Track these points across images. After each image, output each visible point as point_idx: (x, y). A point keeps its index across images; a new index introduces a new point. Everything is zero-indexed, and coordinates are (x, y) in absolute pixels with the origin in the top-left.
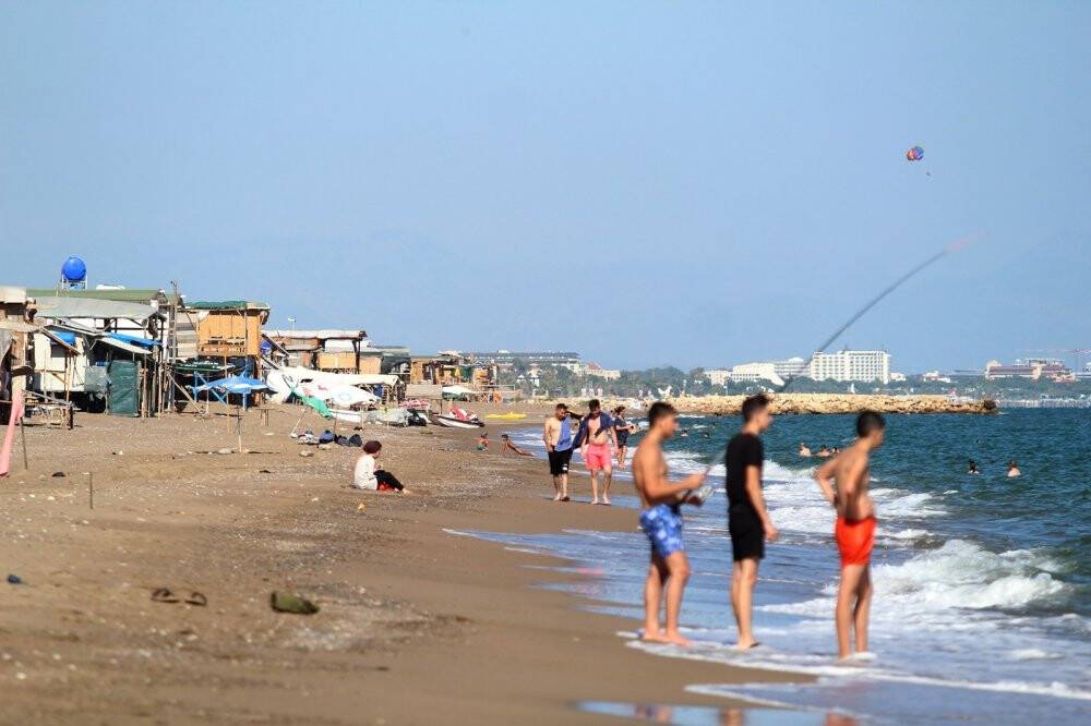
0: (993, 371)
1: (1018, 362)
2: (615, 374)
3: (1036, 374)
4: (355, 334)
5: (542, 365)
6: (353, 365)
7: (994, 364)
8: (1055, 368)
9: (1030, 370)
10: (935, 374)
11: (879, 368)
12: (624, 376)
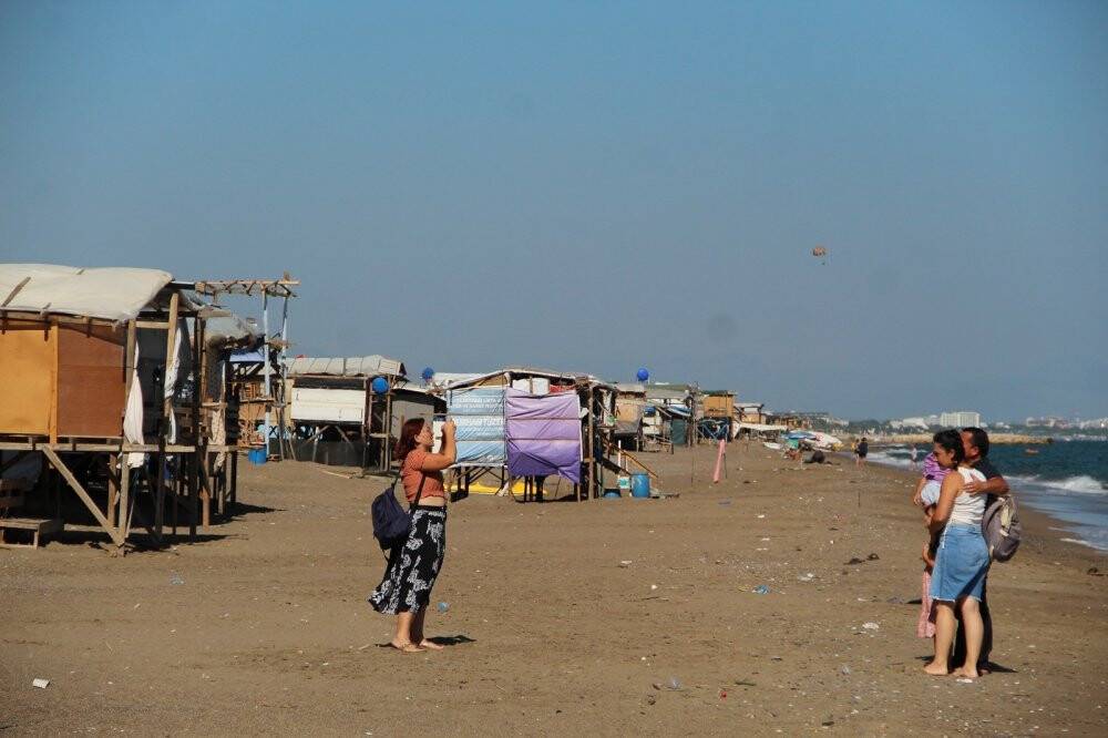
0: (1031, 422)
1: (1042, 419)
2: (846, 423)
3: (1052, 424)
4: (759, 405)
5: (813, 418)
6: (757, 419)
7: (1030, 419)
8: (1061, 422)
9: (1048, 422)
10: (1002, 424)
11: (974, 421)
12: (851, 424)
